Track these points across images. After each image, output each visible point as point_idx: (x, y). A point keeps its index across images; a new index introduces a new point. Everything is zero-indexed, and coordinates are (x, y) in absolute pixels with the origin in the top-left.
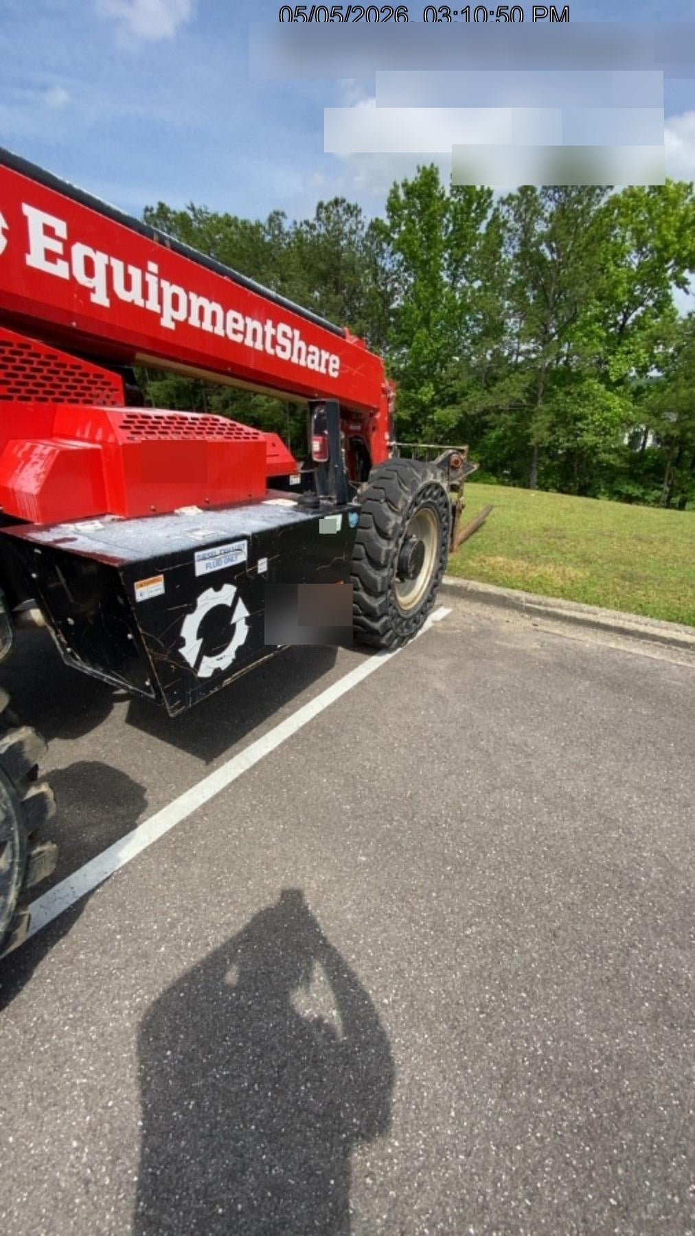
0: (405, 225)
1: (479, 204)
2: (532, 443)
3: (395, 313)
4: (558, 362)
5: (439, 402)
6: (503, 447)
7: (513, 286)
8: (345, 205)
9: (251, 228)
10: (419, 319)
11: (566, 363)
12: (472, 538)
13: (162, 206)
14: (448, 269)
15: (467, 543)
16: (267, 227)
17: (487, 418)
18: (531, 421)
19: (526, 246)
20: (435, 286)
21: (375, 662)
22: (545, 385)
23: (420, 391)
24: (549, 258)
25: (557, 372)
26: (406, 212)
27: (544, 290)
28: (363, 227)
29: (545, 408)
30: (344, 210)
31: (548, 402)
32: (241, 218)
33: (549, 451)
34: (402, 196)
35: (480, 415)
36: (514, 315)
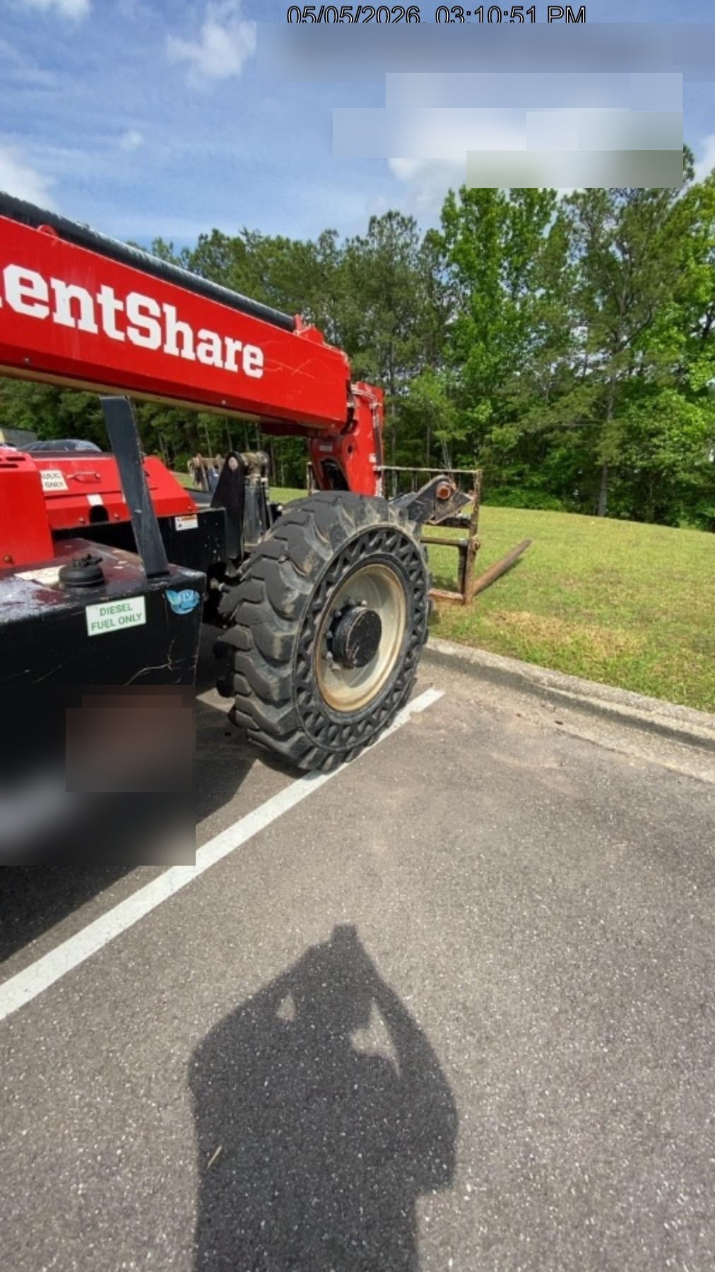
0: (462, 234)
1: (541, 207)
2: (600, 462)
3: (450, 329)
4: (630, 372)
5: (498, 421)
6: (569, 467)
7: (580, 293)
8: (399, 218)
9: (302, 249)
10: (475, 332)
11: (639, 374)
12: (497, 584)
13: (216, 232)
14: (508, 278)
15: (489, 591)
16: (318, 247)
17: (549, 436)
18: (599, 438)
19: (593, 247)
20: (492, 296)
21: (301, 789)
22: (616, 400)
23: (476, 410)
24: (621, 259)
25: (630, 383)
26: (462, 220)
27: (614, 295)
28: (417, 239)
29: (615, 423)
30: (398, 223)
31: (619, 417)
32: (293, 239)
33: (621, 471)
34: (459, 204)
35: (543, 432)
36: (581, 324)
